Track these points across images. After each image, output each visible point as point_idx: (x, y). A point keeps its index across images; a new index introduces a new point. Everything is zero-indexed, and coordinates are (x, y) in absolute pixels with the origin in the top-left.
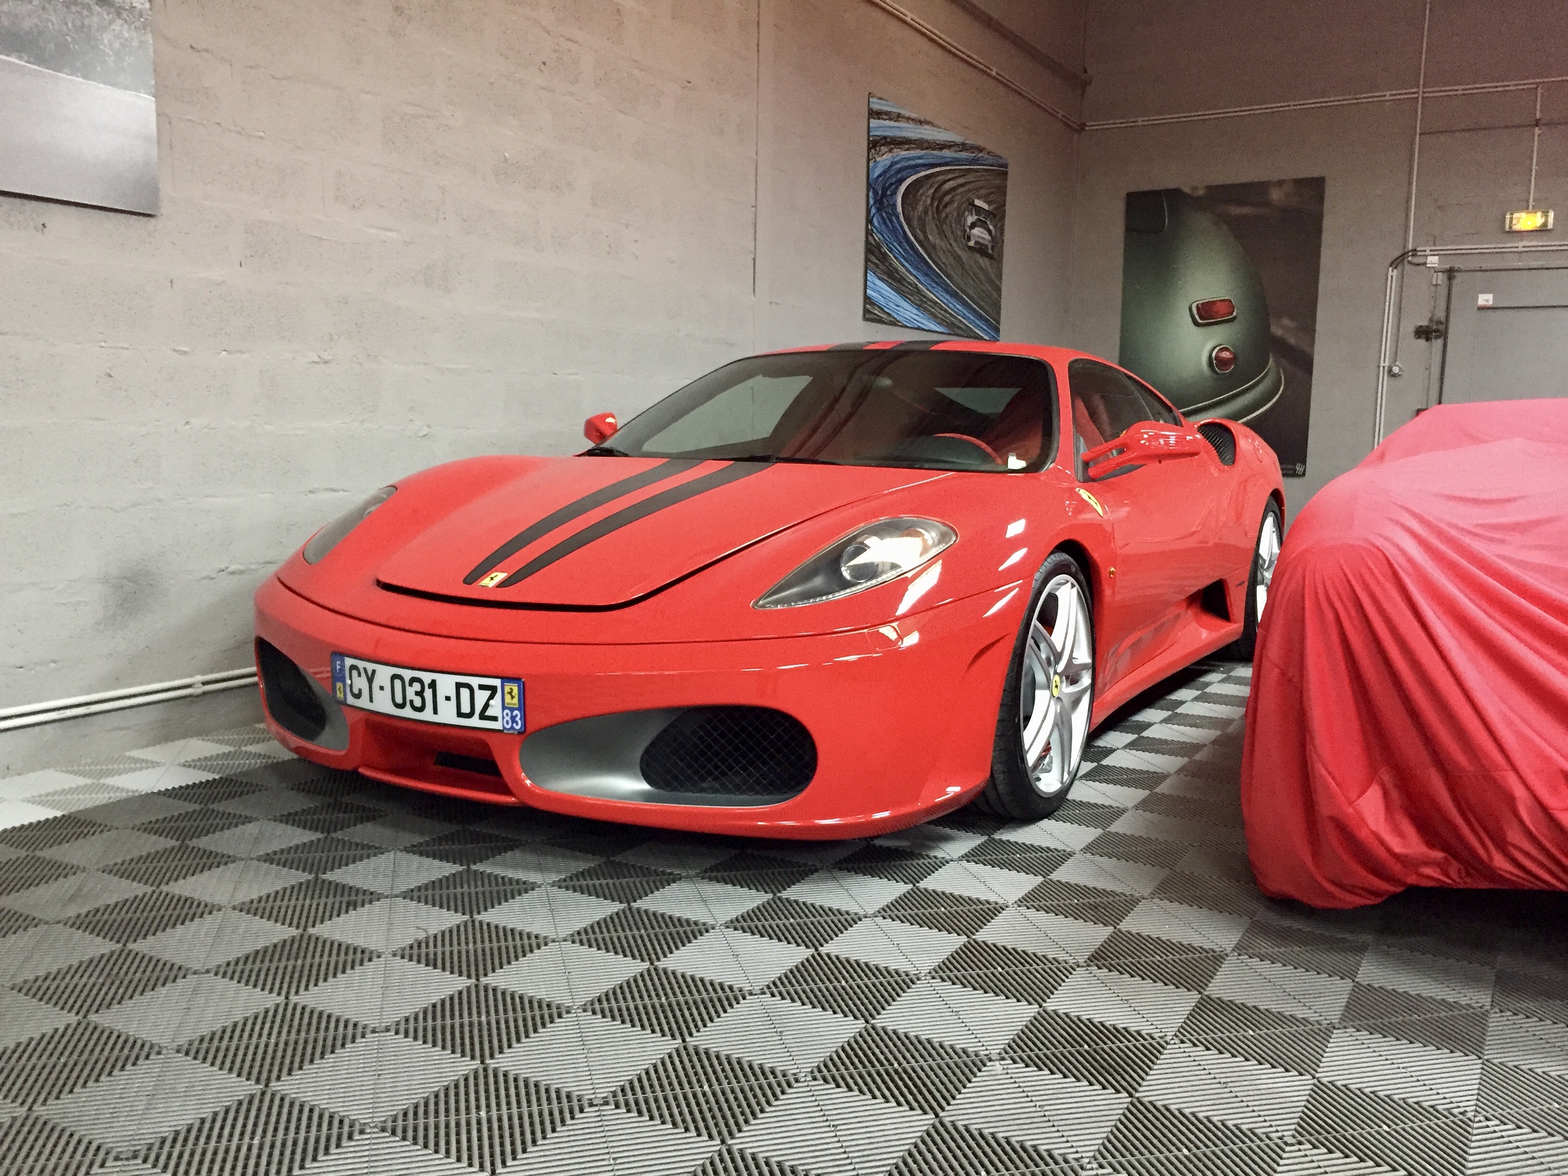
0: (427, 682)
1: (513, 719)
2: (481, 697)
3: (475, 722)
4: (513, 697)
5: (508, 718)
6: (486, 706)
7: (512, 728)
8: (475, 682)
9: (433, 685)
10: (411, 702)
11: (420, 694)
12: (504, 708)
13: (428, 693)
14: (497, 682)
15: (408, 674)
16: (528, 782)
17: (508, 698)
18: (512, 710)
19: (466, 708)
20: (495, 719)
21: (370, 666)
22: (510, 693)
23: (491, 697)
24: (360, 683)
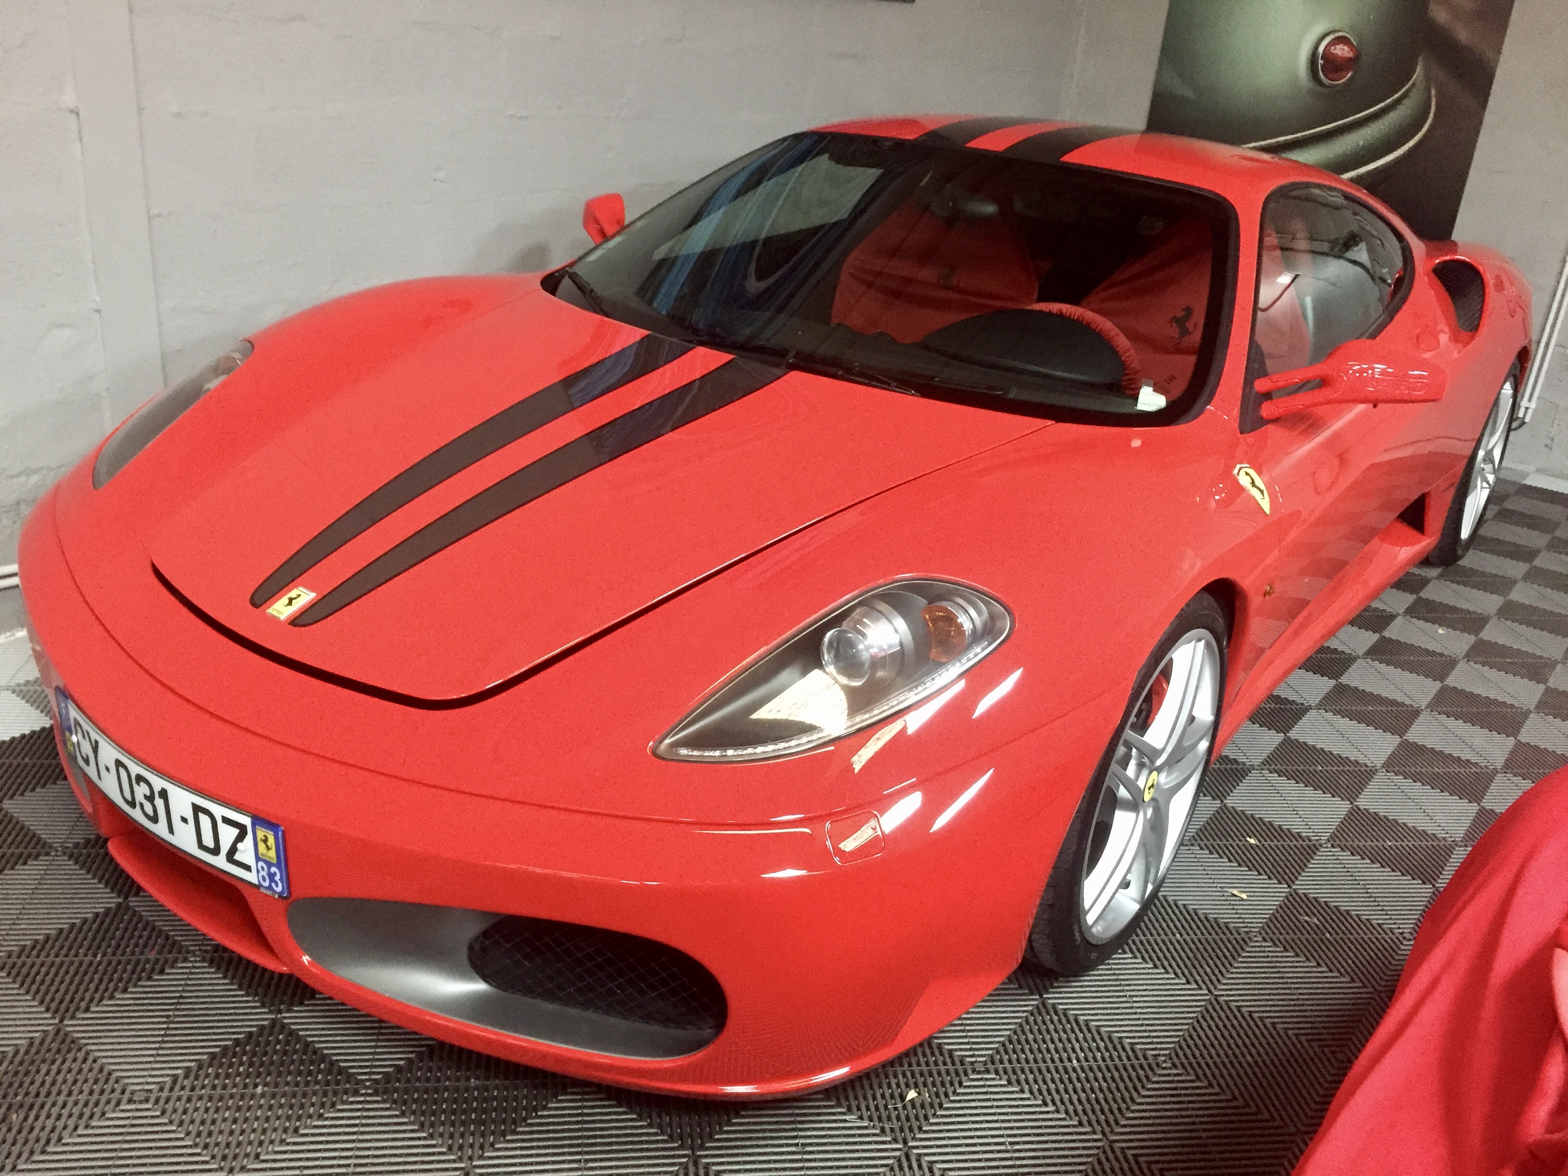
0: (157, 789)
1: (272, 876)
2: (228, 834)
3: (220, 862)
4: (268, 848)
5: (264, 873)
6: (233, 850)
7: (270, 888)
8: (219, 811)
9: (164, 794)
10: (142, 805)
11: (150, 798)
12: (258, 859)
13: (159, 802)
14: (246, 821)
15: (135, 769)
16: (306, 959)
17: (262, 847)
18: (269, 865)
19: (209, 842)
20: (248, 868)
21: (95, 735)
22: (265, 841)
23: (240, 838)
24: (87, 749)
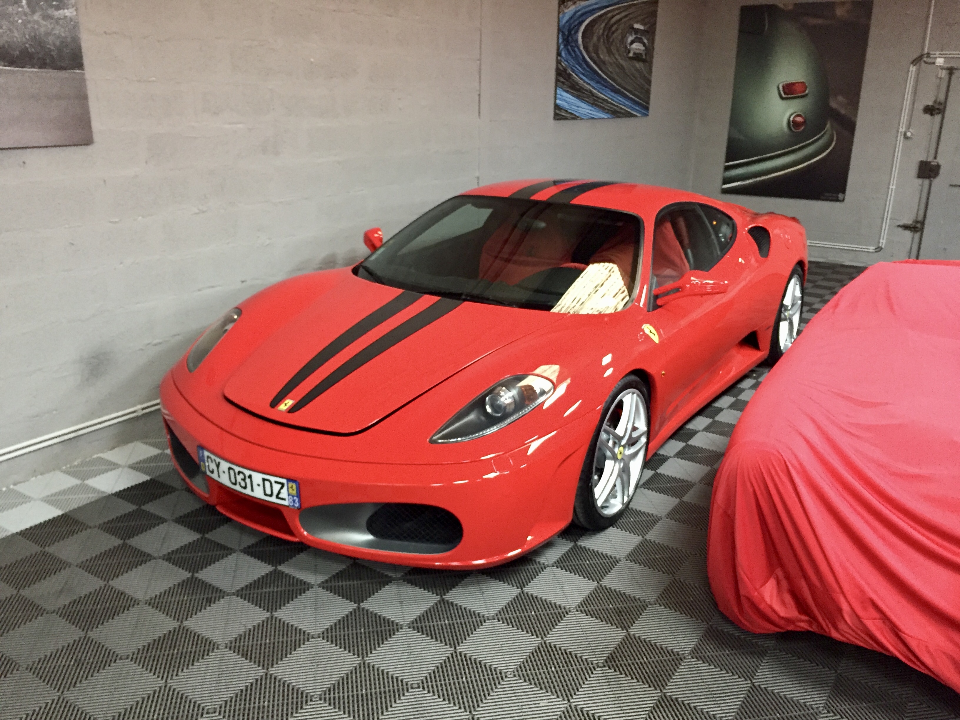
0: (247, 475)
2: (276, 488)
3: (273, 499)
4: (293, 490)
6: (279, 493)
7: (293, 506)
8: (273, 479)
9: (250, 477)
10: (240, 483)
11: (244, 480)
12: (289, 495)
13: (248, 480)
14: (284, 481)
15: (237, 469)
16: (305, 533)
17: (290, 490)
18: (293, 496)
19: (268, 492)
20: (284, 499)
21: (218, 460)
22: (292, 487)
23: (282, 488)
24: (213, 466)
